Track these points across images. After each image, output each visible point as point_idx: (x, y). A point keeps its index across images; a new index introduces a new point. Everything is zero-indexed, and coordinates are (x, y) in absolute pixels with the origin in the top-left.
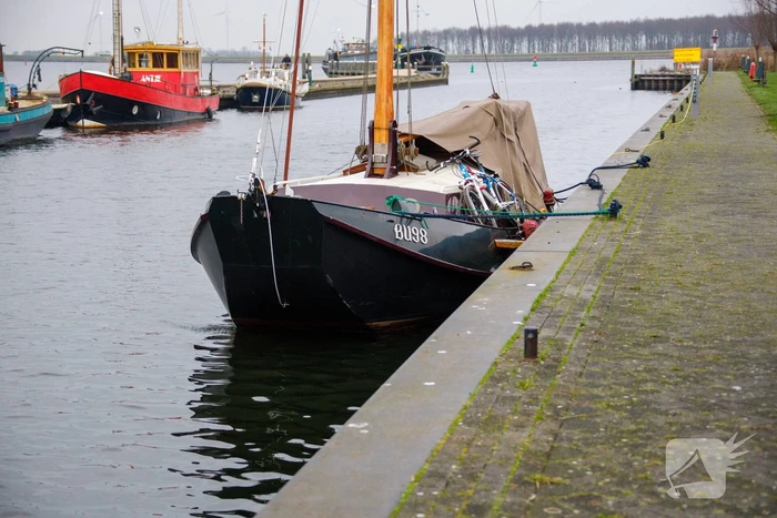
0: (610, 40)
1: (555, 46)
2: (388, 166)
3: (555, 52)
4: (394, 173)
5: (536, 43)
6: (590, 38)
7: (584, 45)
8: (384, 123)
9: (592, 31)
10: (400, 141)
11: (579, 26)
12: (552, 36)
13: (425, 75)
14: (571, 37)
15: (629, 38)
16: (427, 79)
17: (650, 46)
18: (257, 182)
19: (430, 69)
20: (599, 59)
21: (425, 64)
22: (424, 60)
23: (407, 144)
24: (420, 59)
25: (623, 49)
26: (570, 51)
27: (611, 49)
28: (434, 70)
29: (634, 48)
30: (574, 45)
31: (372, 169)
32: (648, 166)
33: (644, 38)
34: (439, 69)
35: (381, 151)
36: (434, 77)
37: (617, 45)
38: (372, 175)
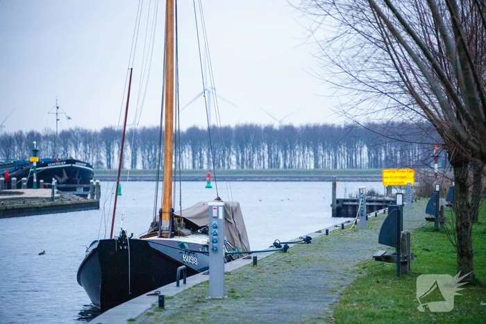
0: (316, 152)
1: (233, 158)
2: (170, 232)
3: (234, 167)
4: (172, 236)
5: (204, 153)
6: (285, 149)
7: (277, 158)
8: (167, 210)
9: (287, 138)
10: (176, 219)
11: (269, 130)
12: (228, 145)
13: (70, 197)
14: (256, 146)
15: (343, 149)
16: (73, 201)
17: (375, 163)
18: (123, 232)
19: (74, 189)
20: (300, 179)
21: (67, 182)
22: (65, 177)
23: (179, 221)
24: (61, 175)
25: (335, 166)
26: (255, 167)
27: (316, 165)
28: (80, 191)
29: (351, 164)
30: (261, 158)
31: (161, 234)
32: (310, 242)
33: (365, 149)
34: (86, 189)
35: (166, 224)
36: (82, 200)
37: (326, 159)
38: (161, 237)
